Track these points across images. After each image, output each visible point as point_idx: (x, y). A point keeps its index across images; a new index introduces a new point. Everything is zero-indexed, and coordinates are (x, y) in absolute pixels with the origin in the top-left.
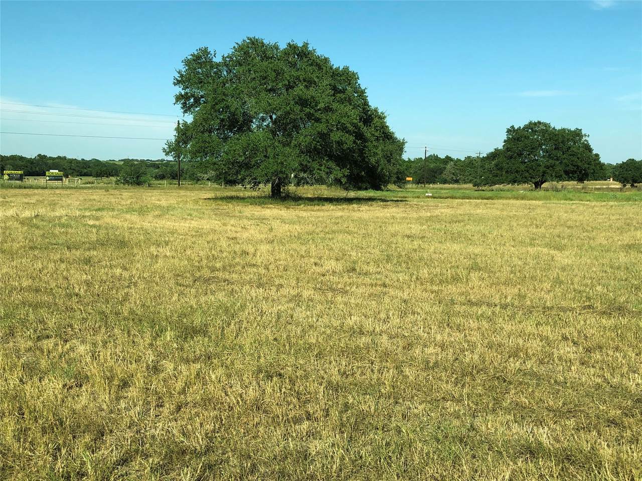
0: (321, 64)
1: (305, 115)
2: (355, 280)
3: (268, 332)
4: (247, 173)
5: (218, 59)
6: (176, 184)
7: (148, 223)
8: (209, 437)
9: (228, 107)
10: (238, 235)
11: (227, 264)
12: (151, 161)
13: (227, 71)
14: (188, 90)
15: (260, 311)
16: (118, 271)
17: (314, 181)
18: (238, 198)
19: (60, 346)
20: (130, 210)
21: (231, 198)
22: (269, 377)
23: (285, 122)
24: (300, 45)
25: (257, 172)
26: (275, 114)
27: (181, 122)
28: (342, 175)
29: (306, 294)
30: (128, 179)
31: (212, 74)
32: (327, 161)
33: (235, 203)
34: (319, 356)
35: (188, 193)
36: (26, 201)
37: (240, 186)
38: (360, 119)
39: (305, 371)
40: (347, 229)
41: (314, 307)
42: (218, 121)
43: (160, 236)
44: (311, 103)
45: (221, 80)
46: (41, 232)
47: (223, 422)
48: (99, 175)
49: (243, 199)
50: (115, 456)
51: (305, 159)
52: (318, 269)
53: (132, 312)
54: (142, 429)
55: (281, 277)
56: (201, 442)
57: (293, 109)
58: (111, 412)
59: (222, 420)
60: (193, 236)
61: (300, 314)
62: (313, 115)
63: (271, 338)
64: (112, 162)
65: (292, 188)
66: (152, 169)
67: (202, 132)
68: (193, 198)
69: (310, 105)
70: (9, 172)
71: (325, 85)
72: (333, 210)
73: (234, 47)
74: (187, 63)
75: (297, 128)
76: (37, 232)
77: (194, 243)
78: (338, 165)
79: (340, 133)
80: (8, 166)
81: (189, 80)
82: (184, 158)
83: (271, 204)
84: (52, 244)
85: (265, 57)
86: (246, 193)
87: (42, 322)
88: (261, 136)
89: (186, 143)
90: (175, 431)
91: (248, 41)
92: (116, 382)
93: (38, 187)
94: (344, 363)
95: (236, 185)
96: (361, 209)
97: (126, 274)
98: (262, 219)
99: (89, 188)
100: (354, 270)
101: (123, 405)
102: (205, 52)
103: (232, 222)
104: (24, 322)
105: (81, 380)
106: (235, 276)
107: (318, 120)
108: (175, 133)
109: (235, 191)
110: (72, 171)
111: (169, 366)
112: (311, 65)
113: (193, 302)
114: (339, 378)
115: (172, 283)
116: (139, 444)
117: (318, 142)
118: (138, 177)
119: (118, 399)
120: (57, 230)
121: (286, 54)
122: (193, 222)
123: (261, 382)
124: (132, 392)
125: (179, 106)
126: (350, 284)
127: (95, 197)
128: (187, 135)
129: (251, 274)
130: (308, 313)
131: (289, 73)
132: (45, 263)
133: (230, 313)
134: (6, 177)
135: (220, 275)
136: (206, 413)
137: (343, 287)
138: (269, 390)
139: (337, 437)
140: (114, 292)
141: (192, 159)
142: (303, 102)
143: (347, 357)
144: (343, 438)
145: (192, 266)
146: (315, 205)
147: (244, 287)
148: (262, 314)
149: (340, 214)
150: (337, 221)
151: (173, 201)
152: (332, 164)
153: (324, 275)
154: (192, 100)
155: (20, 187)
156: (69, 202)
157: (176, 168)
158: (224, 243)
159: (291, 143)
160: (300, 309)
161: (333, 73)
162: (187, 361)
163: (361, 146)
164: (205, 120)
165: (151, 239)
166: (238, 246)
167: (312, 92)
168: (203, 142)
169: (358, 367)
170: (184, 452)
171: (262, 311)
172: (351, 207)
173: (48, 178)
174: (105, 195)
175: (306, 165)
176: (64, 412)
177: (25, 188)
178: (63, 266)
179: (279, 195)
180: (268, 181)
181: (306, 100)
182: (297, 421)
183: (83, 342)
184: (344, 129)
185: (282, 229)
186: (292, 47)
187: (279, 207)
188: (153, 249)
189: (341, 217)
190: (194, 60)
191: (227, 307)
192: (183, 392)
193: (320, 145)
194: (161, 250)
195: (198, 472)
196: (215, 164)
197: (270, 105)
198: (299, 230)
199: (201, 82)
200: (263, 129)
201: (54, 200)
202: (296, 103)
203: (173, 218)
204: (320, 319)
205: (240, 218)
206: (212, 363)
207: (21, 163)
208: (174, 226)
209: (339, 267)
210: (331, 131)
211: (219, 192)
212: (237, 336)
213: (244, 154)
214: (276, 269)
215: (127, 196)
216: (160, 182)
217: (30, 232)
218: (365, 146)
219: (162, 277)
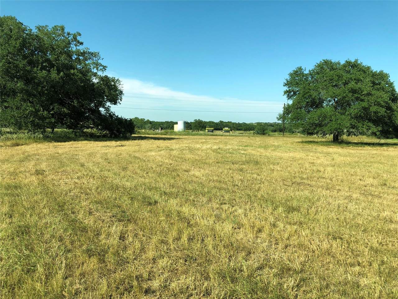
0: (365, 71)
1: (355, 98)
2: (386, 191)
3: (333, 214)
4: (320, 129)
5: (307, 72)
6: (281, 134)
7: (268, 153)
8: (303, 264)
9: (311, 96)
10: (315, 161)
11: (309, 176)
12: (270, 123)
13: (311, 78)
14: (290, 88)
15: (328, 202)
16: (255, 176)
17: (358, 133)
18: (314, 142)
19: (231, 209)
20: (260, 147)
21: (311, 142)
22: (335, 238)
23: (342, 102)
24: (353, 61)
25: (325, 129)
26: (337, 98)
27: (286, 104)
28: (377, 130)
29: (355, 196)
30: (259, 132)
31: (303, 79)
32: (367, 122)
33: (312, 144)
34: (365, 231)
35: (288, 139)
36: (215, 141)
37: (315, 136)
38: (390, 99)
39: (356, 238)
40: (380, 161)
41: (360, 204)
42: (305, 103)
43: (275, 160)
44: (358, 91)
45: (307, 82)
46: (221, 156)
47: (310, 258)
48: (246, 130)
49: (317, 142)
50: (256, 265)
51: (354, 122)
52: (362, 183)
53: (262, 196)
54: (268, 254)
55: (340, 185)
56: (298, 266)
57: (348, 95)
58: (254, 243)
59: (309, 257)
60: (291, 161)
61: (352, 206)
62: (359, 98)
63: (335, 218)
64: (252, 124)
65: (345, 137)
66: (270, 127)
67: (297, 109)
68: (291, 142)
69: (358, 93)
70: (208, 129)
71: (367, 81)
72: (370, 150)
73: (315, 65)
74: (291, 75)
75: (349, 105)
76: (219, 155)
77: (292, 164)
78: (374, 125)
79: (376, 107)
80: (208, 126)
81: (291, 83)
82: (287, 122)
83: (333, 145)
84: (226, 161)
85: (332, 69)
86: (319, 139)
87: (223, 196)
88: (328, 110)
89: (288, 114)
90: (285, 258)
91: (323, 62)
92: (256, 229)
93: (219, 135)
94: (381, 238)
95: (313, 135)
96: (389, 150)
97: (259, 177)
98: (328, 154)
99: (241, 136)
100: (385, 185)
101: (259, 240)
102: (300, 69)
103: (311, 154)
104: (215, 196)
105: (240, 226)
106: (314, 183)
107: (362, 100)
108: (283, 109)
109: (312, 138)
110: (234, 128)
111: (281, 225)
112: (360, 71)
113: (292, 194)
114: (377, 245)
115: (281, 183)
116: (267, 261)
117: (362, 112)
118: (263, 131)
119: (257, 237)
120: (228, 155)
121: (344, 66)
122: (291, 154)
123: (330, 240)
124: (264, 235)
125: (286, 96)
126: (383, 193)
127: (244, 140)
128: (289, 110)
129: (322, 182)
130: (357, 207)
131: (346, 76)
132: (223, 170)
133: (312, 202)
134: (207, 131)
135: (306, 181)
136: (300, 252)
137: (378, 194)
138: (335, 245)
139: (377, 278)
140: (254, 185)
141: (291, 122)
142: (354, 91)
143: (383, 234)
144: (381, 280)
145: (291, 176)
146: (359, 147)
147: (319, 189)
148: (329, 204)
149: (375, 152)
150: (373, 156)
151: (280, 143)
152: (370, 124)
153: (366, 186)
154: (292, 93)
155: (212, 135)
156: (233, 142)
157: (282, 127)
158: (307, 165)
159: (345, 113)
160: (352, 204)
161: (373, 74)
162: (290, 224)
163: (390, 114)
164: (299, 103)
165: (270, 161)
166: (315, 167)
167: (359, 85)
168: (297, 113)
169: (390, 241)
170: (289, 269)
171: (329, 202)
172: (382, 148)
173: (224, 131)
174: (248, 139)
175: (354, 125)
176: (233, 240)
177: (214, 135)
178: (231, 171)
179: (337, 140)
180: (331, 133)
181: (356, 90)
182: (352, 265)
183: (240, 208)
184: (379, 104)
185: (339, 159)
186: (348, 63)
187: (337, 147)
188: (271, 166)
189: (376, 154)
190: (294, 73)
191: (310, 199)
192: (288, 239)
193: (364, 114)
194: (275, 166)
195: (298, 281)
196: (303, 124)
197: (334, 93)
198: (350, 160)
199: (297, 84)
200: (330, 106)
201: (226, 141)
202: (349, 92)
203: (281, 151)
204: (364, 211)
205: (316, 152)
206: (303, 226)
207: (212, 124)
208: (281, 155)
209: (375, 182)
210: (371, 106)
211: (304, 139)
212: (315, 214)
213: (319, 119)
214: (337, 181)
215: (259, 140)
216: (274, 133)
217: (217, 155)
218: (393, 114)
219: (276, 180)
